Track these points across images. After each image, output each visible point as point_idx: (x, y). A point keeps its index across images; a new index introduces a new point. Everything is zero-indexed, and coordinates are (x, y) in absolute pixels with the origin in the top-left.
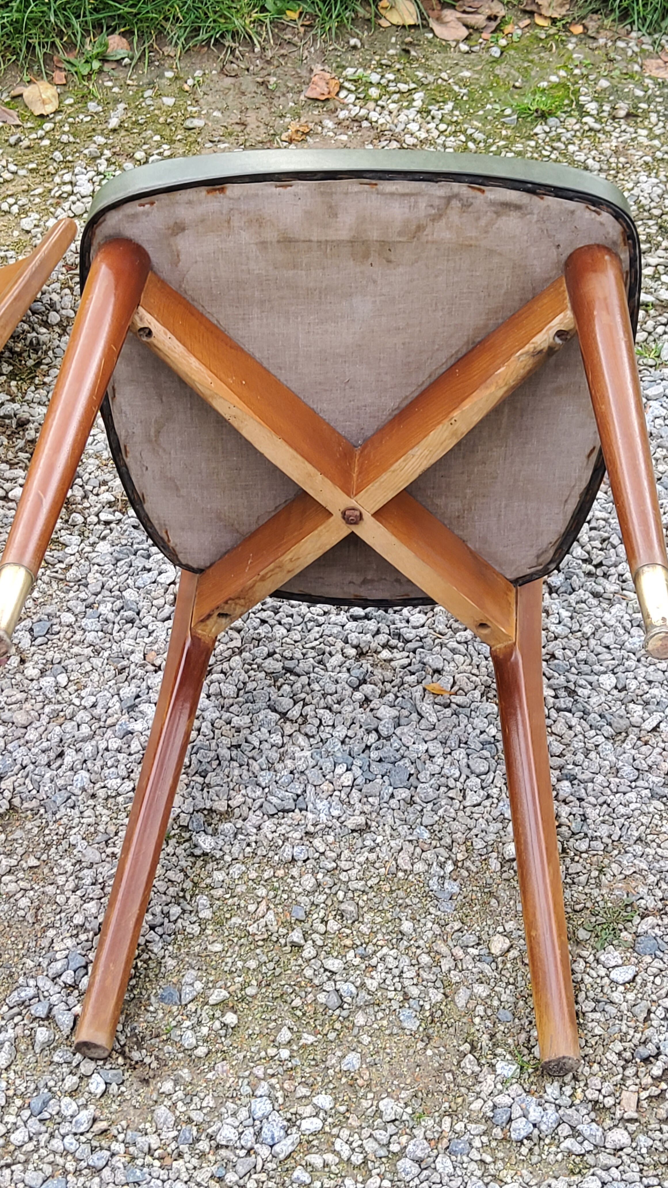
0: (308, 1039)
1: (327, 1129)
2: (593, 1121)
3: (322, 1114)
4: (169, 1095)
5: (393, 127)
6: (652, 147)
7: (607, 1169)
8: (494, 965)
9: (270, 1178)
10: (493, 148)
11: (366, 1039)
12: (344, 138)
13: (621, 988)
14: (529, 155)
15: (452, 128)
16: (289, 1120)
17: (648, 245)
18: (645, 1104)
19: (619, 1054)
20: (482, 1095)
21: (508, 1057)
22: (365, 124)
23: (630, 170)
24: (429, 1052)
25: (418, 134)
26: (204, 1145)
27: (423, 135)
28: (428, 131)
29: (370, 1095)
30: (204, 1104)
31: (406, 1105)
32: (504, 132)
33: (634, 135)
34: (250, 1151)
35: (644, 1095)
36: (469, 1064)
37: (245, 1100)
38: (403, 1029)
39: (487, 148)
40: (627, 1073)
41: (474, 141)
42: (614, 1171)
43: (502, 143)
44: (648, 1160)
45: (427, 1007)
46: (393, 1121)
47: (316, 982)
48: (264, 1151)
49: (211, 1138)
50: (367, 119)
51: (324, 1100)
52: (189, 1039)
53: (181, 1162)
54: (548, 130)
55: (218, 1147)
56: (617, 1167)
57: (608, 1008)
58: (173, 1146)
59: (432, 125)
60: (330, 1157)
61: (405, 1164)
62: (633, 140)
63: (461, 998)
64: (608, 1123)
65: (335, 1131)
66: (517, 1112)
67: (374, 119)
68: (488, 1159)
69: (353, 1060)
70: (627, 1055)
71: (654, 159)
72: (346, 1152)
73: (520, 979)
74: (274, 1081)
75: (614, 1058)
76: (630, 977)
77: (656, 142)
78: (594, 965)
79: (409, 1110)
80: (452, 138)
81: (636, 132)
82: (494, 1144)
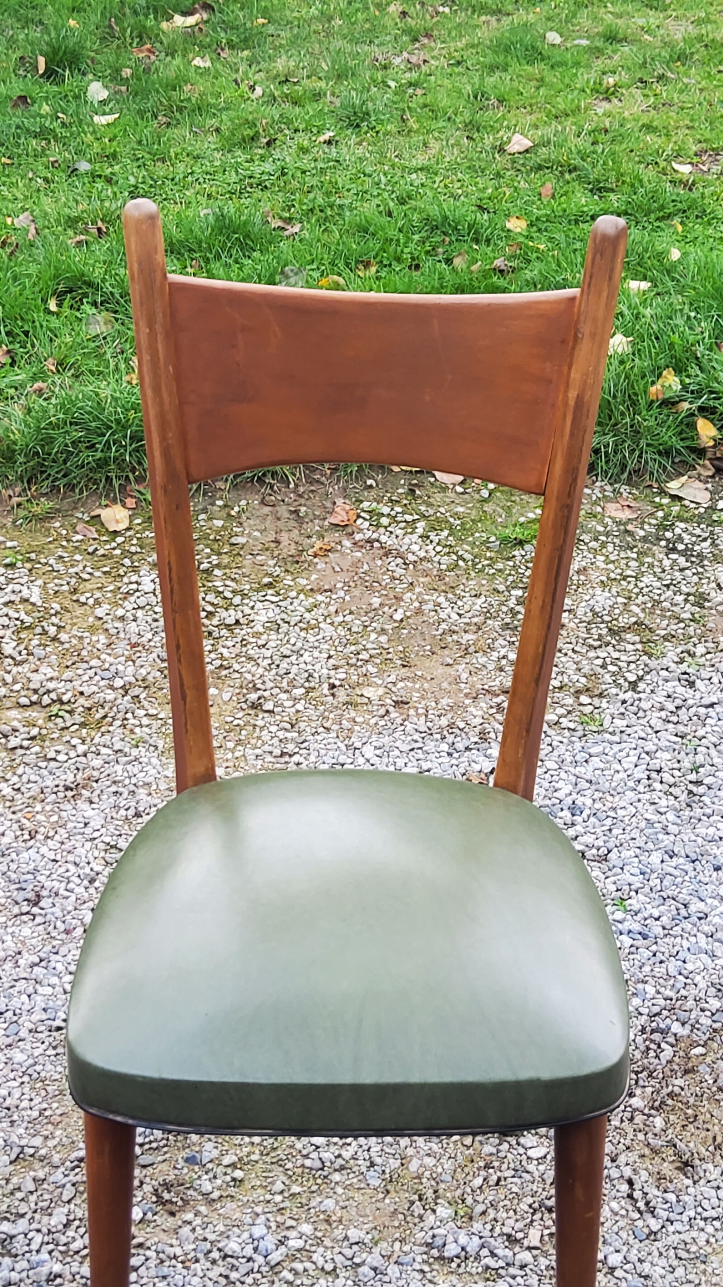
0: (296, 1189)
1: (307, 1247)
2: (506, 1247)
3: (304, 1237)
4: (190, 1223)
5: (399, 548)
6: (607, 569)
7: (514, 1277)
8: (440, 1145)
9: (263, 1277)
10: (480, 566)
11: (339, 1190)
12: (359, 554)
13: (536, 1162)
14: (508, 572)
15: (447, 550)
16: (280, 1241)
17: (599, 643)
18: (546, 1238)
19: (530, 1206)
20: (425, 1229)
21: (447, 1205)
22: (376, 545)
23: (588, 586)
24: (387, 1201)
25: (418, 553)
26: (215, 1255)
27: (422, 554)
28: (426, 552)
29: (341, 1227)
30: (216, 1229)
31: (368, 1233)
32: (488, 554)
33: (593, 560)
34: (250, 1259)
35: (546, 1232)
36: (417, 1209)
37: (246, 1227)
38: (368, 1185)
39: (474, 565)
40: (534, 1218)
41: (464, 560)
42: (519, 1279)
43: (487, 562)
44: (545, 1273)
45: (388, 1171)
46: (357, 1243)
47: (305, 1152)
48: (260, 1260)
49: (220, 1250)
50: (378, 541)
51: (306, 1228)
52: (207, 1187)
53: (197, 1264)
54: (524, 553)
55: (226, 1256)
56: (522, 1277)
57: (524, 1175)
58: (193, 1254)
59: (430, 547)
60: (308, 1265)
61: (365, 1269)
62: (592, 564)
63: (414, 1166)
64: (517, 1249)
65: (313, 1249)
66: (450, 1239)
67: (383, 541)
68: (426, 1268)
69: (329, 1204)
70: (536, 1205)
71: (608, 578)
72: (320, 1262)
73: (459, 1154)
74: (269, 1215)
75: (526, 1208)
76: (541, 1154)
77: (611, 566)
78: (516, 1146)
79: (370, 1236)
80: (446, 557)
81: (595, 558)
82: (431, 1260)
